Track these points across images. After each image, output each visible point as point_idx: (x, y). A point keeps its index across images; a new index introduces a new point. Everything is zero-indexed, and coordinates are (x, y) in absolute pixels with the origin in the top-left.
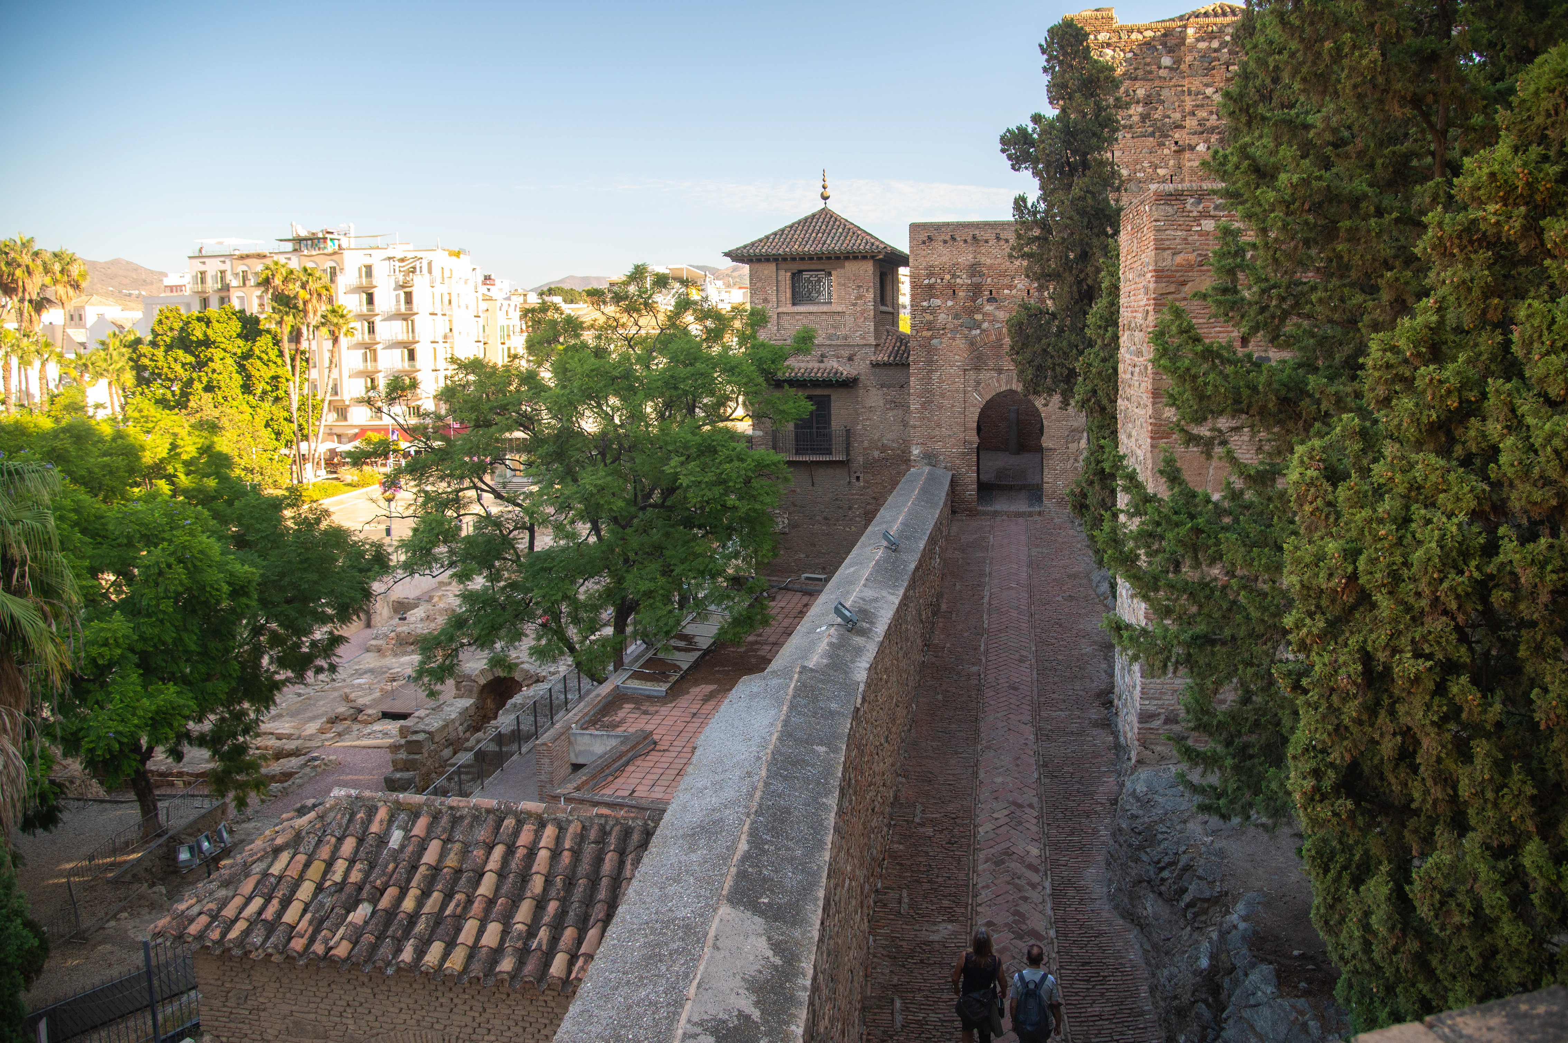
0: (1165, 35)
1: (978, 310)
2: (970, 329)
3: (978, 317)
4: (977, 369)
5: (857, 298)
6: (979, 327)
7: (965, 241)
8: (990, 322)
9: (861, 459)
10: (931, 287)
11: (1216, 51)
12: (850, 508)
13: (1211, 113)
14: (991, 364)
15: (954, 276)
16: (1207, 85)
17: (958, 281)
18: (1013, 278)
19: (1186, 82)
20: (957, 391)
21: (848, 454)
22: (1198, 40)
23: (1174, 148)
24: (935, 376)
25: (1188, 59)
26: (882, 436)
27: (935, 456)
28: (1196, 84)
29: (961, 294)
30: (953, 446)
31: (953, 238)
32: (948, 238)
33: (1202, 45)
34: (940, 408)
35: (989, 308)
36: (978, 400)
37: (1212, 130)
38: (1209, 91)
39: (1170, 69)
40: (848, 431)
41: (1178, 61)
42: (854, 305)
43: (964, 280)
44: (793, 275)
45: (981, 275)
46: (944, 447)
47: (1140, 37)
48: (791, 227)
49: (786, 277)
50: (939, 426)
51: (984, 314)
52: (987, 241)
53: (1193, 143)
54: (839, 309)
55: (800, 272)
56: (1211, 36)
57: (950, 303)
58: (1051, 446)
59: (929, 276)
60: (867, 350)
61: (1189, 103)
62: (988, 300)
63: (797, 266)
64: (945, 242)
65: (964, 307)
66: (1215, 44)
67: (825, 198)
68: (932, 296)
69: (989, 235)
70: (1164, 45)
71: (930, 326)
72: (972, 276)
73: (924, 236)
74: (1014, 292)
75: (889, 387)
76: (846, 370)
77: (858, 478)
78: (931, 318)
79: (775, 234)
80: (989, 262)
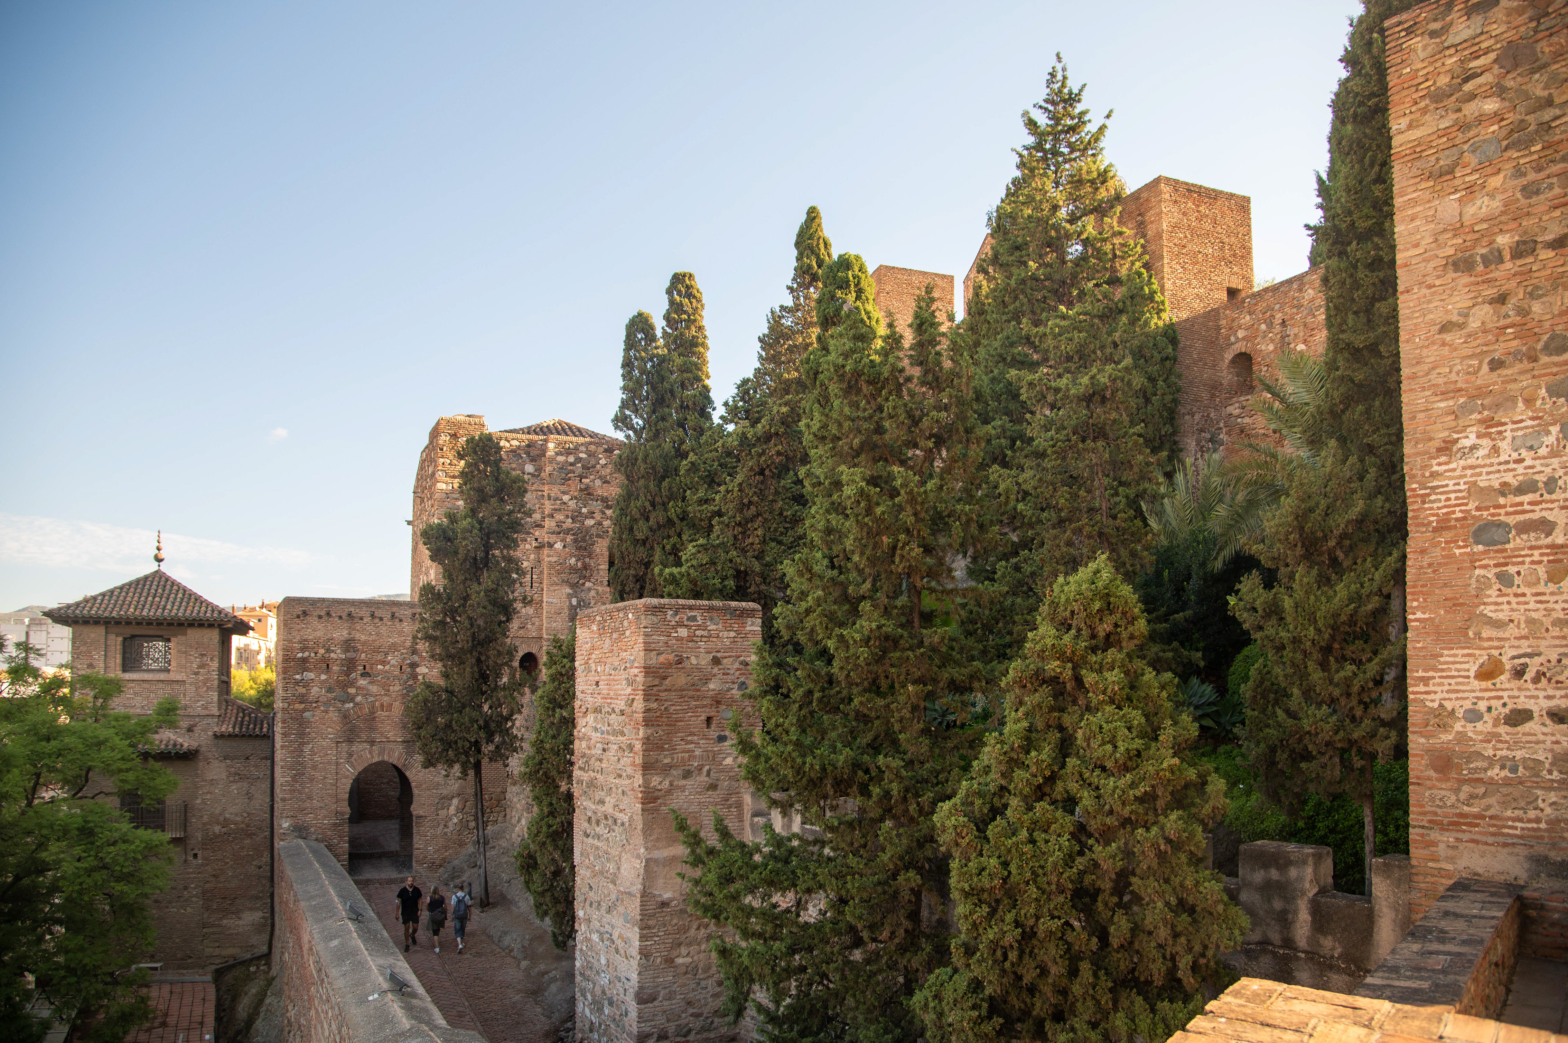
0: (528, 446)
1: (352, 684)
2: (344, 702)
3: (352, 691)
4: (350, 741)
5: (200, 667)
6: (352, 700)
7: (340, 617)
8: (364, 696)
9: (199, 835)
10: (304, 660)
11: (572, 464)
12: (186, 888)
13: (567, 517)
14: (364, 736)
15: (328, 651)
16: (564, 493)
17: (332, 655)
18: (386, 654)
19: (546, 488)
20: (329, 763)
21: (185, 831)
22: (557, 454)
23: (534, 544)
24: (307, 749)
25: (548, 469)
26: (224, 810)
27: (306, 828)
28: (555, 491)
29: (335, 668)
30: (325, 817)
31: (328, 614)
32: (323, 613)
33: (561, 459)
34: (312, 779)
35: (362, 682)
36: (350, 771)
37: (568, 531)
38: (566, 498)
39: (533, 475)
40: (186, 806)
41: (539, 470)
42: (196, 674)
43: (338, 654)
44: (125, 639)
45: (356, 650)
46: (315, 819)
47: (508, 445)
48: (121, 588)
49: (116, 642)
50: (310, 798)
51: (358, 688)
52: (361, 619)
53: (551, 541)
54: (179, 677)
55: (133, 637)
56: (568, 452)
57: (323, 677)
58: (421, 813)
59: (303, 650)
60: (210, 720)
61: (548, 507)
62: (362, 675)
63: (129, 631)
64: (320, 617)
65: (338, 681)
66: (571, 459)
67: (159, 560)
68: (305, 670)
69: (364, 612)
70: (528, 454)
71: (302, 699)
72: (346, 651)
73: (299, 610)
74: (387, 667)
75: (232, 759)
76: (186, 742)
77: (195, 856)
78: (304, 691)
79: (103, 595)
80: (363, 638)
